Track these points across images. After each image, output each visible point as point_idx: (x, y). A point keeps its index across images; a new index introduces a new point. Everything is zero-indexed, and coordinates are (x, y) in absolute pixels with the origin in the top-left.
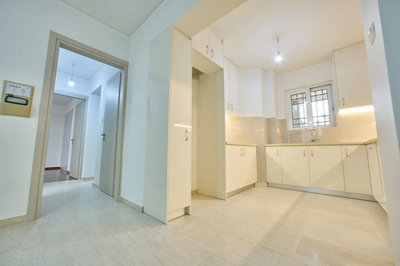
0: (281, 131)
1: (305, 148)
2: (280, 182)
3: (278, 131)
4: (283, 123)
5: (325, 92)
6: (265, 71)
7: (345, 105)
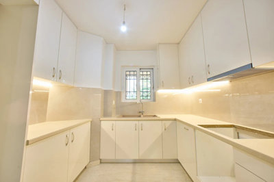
0: (116, 102)
1: (137, 122)
2: (114, 158)
3: (114, 102)
4: (118, 94)
5: (149, 73)
6: (107, 43)
7: (164, 86)
